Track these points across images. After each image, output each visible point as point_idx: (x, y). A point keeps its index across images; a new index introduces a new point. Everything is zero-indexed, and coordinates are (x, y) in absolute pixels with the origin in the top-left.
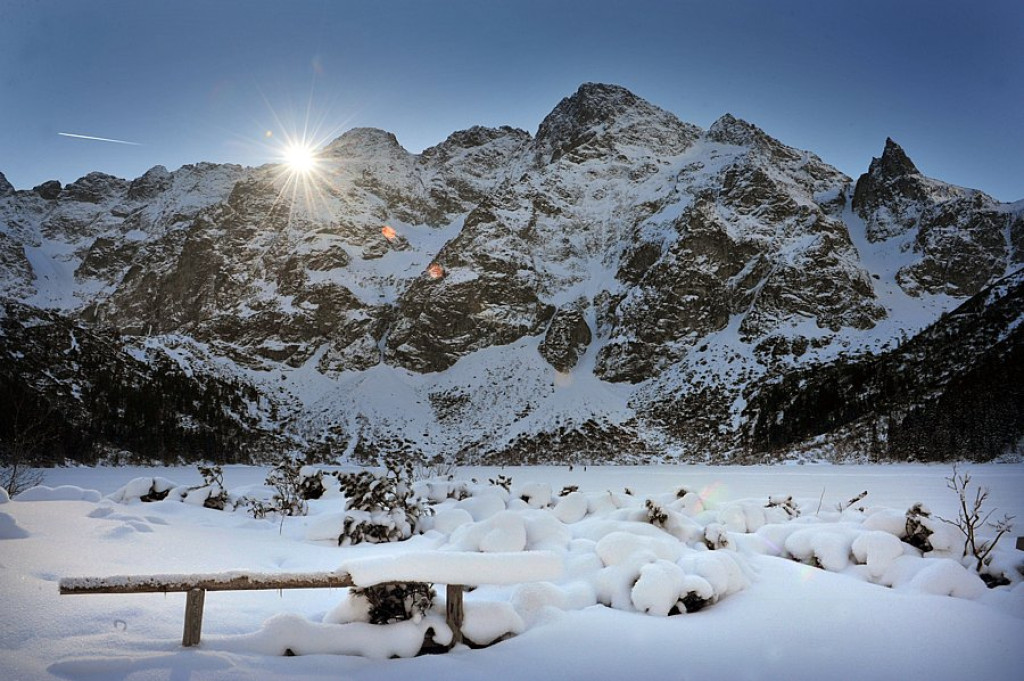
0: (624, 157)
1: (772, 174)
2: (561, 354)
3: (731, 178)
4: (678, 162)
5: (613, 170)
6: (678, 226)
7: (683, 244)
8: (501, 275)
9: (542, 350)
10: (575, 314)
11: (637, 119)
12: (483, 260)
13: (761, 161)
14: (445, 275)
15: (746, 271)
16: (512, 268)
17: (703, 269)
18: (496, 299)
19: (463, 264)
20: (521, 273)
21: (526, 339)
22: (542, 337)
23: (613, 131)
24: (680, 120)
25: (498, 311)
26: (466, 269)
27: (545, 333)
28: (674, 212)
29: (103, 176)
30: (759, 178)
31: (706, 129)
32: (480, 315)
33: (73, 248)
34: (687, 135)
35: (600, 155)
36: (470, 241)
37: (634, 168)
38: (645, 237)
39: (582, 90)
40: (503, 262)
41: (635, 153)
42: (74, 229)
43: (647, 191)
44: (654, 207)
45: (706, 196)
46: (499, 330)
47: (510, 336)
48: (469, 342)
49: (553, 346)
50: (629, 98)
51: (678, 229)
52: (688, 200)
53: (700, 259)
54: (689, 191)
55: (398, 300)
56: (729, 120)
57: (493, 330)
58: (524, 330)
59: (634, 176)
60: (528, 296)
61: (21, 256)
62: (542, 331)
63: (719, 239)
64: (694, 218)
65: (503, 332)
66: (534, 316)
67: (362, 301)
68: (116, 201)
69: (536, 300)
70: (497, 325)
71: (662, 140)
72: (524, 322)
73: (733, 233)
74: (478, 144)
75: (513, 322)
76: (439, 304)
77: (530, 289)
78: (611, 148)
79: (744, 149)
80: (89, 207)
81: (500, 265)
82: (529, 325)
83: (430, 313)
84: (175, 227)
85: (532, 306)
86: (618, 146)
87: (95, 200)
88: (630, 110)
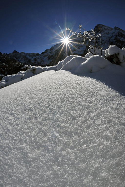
0: (105, 32)
1: (123, 33)
3: (118, 33)
4: (112, 32)
5: (104, 34)
6: (114, 39)
7: (116, 41)
11: (105, 28)
13: (121, 32)
15: (124, 45)
17: (119, 45)
23: (103, 29)
24: (110, 27)
28: (114, 38)
29: (47, 50)
30: (122, 34)
31: (114, 28)
33: (47, 58)
34: (112, 29)
35: (102, 32)
37: (107, 33)
38: (111, 41)
39: (97, 25)
41: (107, 31)
42: (46, 56)
43: (109, 35)
44: (111, 37)
45: (116, 36)
50: (103, 25)
51: (115, 40)
52: (115, 36)
53: (118, 43)
54: (114, 35)
55: (83, 53)
56: (116, 27)
59: (107, 34)
61: (42, 60)
63: (120, 41)
64: (116, 39)
67: (79, 54)
68: (49, 51)
71: (109, 30)
73: (121, 40)
78: (103, 31)
79: (119, 30)
80: (47, 53)
84: (56, 52)
86: (104, 31)
87: (47, 52)
88: (104, 27)
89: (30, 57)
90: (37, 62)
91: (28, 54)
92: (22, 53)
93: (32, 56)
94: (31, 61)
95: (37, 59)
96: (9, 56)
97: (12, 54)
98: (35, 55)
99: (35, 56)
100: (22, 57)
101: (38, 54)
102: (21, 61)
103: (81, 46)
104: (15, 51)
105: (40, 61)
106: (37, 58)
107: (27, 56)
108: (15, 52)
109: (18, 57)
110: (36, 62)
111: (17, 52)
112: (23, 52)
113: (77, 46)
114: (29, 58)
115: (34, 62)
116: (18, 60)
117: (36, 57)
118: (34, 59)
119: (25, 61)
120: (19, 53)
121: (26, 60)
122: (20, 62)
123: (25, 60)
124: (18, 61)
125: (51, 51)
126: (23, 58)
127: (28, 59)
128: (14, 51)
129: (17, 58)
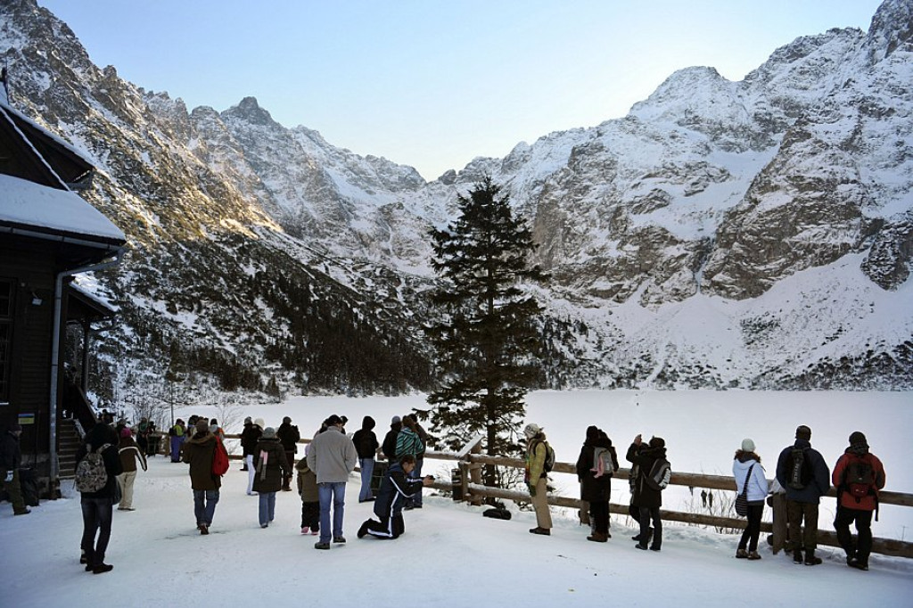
2: (885, 270)
8: (818, 194)
9: (865, 267)
10: (904, 225)
12: (798, 182)
14: (756, 202)
16: (831, 185)
18: (813, 219)
19: (776, 188)
20: (842, 189)
21: (849, 257)
22: (866, 253)
25: (815, 231)
26: (779, 193)
27: (869, 250)
32: (796, 238)
36: (784, 163)
40: (820, 180)
46: (817, 251)
47: (831, 255)
48: (784, 266)
49: (877, 263)
55: (716, 232)
57: (811, 252)
58: (846, 248)
60: (851, 211)
62: (867, 247)
65: (822, 253)
66: (858, 233)
67: (680, 237)
69: (860, 214)
70: (815, 246)
72: (846, 240)
74: (802, 56)
75: (833, 242)
76: (751, 233)
77: (853, 204)
81: (816, 184)
82: (852, 242)
83: (743, 242)
84: (535, 191)
85: (856, 221)
89: (355, 182)
90: (392, 234)
91: (344, 154)
92: (302, 138)
93: (369, 181)
94: (356, 217)
95: (395, 210)
96: (200, 126)
97: (224, 116)
98: (394, 178)
99: (393, 190)
100: (293, 169)
101: (411, 181)
102: (281, 199)
103: (714, 172)
104: (254, 100)
105: (415, 236)
106: (401, 206)
107: (331, 171)
108: (249, 109)
109: (265, 158)
110: (386, 236)
111: (263, 117)
112: (311, 128)
113: (688, 166)
114: (346, 189)
115: (370, 232)
116: (262, 186)
117: (392, 198)
118: (381, 210)
119: (310, 206)
120: (279, 128)
121: (317, 199)
122: (274, 203)
123: (309, 200)
124: (261, 193)
125: (509, 177)
126: (302, 180)
127: (336, 197)
128: (246, 101)
129: (255, 166)
